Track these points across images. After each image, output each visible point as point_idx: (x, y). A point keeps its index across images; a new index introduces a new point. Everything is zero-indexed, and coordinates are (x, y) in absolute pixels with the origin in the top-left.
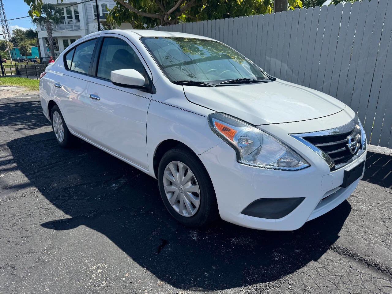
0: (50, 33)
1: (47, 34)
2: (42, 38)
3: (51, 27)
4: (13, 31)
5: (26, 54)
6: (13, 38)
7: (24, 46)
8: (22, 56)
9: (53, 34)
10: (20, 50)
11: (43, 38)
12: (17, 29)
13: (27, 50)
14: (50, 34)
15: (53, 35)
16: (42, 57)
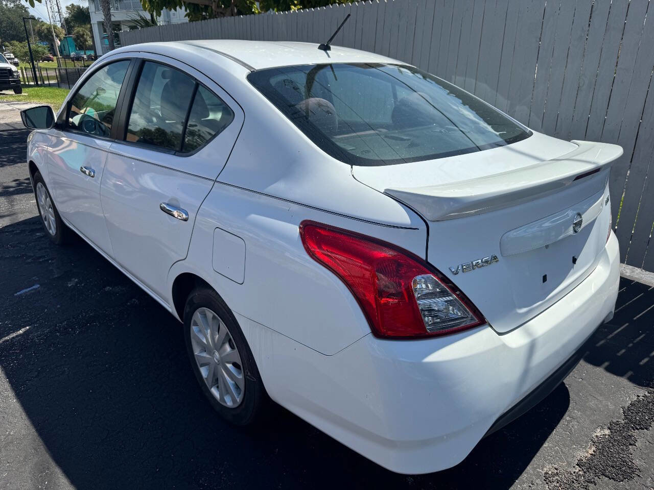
0: (108, 15)
1: (104, 17)
2: (96, 23)
3: (109, 5)
4: (67, 8)
5: (84, 47)
6: (66, 20)
7: (81, 33)
8: (79, 49)
9: (112, 17)
10: (75, 40)
11: (99, 23)
12: (73, 4)
13: (86, 40)
14: (108, 17)
15: (113, 19)
16: (98, 55)
